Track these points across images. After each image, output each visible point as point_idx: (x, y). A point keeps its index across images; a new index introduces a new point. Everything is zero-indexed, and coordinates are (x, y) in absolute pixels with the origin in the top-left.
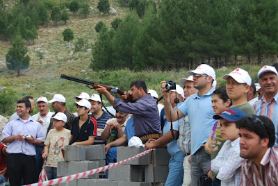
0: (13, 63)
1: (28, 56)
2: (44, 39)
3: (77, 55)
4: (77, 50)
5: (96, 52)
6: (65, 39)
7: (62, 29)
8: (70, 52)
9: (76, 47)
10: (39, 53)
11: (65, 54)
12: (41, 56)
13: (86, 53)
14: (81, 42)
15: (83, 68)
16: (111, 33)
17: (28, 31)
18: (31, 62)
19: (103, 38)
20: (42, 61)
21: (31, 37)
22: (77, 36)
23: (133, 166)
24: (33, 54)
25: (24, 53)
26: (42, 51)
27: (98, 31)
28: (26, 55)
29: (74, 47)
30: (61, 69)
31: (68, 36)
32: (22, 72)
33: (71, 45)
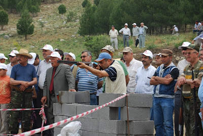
0: (22, 30)
1: (33, 25)
2: (44, 13)
3: (68, 24)
4: (69, 20)
5: (83, 22)
6: (60, 13)
7: (58, 5)
8: (63, 21)
9: (68, 18)
10: (41, 23)
11: (60, 23)
12: (42, 25)
13: (76, 23)
14: (71, 14)
15: (73, 34)
16: (94, 8)
17: (33, 6)
18: (35, 29)
19: (88, 12)
20: (43, 28)
21: (35, 11)
22: (68, 10)
23: (111, 108)
24: (36, 23)
25: (30, 23)
26: (43, 21)
27: (84, 6)
28: (31, 24)
29: (66, 18)
30: (57, 34)
31: (62, 10)
32: (28, 36)
33: (64, 16)
